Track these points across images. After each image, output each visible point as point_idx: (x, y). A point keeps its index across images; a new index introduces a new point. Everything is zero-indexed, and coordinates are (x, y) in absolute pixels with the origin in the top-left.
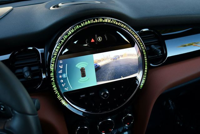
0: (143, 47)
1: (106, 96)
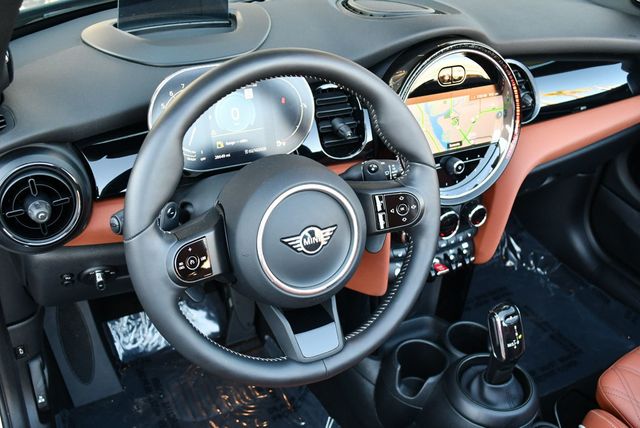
1: (460, 168)
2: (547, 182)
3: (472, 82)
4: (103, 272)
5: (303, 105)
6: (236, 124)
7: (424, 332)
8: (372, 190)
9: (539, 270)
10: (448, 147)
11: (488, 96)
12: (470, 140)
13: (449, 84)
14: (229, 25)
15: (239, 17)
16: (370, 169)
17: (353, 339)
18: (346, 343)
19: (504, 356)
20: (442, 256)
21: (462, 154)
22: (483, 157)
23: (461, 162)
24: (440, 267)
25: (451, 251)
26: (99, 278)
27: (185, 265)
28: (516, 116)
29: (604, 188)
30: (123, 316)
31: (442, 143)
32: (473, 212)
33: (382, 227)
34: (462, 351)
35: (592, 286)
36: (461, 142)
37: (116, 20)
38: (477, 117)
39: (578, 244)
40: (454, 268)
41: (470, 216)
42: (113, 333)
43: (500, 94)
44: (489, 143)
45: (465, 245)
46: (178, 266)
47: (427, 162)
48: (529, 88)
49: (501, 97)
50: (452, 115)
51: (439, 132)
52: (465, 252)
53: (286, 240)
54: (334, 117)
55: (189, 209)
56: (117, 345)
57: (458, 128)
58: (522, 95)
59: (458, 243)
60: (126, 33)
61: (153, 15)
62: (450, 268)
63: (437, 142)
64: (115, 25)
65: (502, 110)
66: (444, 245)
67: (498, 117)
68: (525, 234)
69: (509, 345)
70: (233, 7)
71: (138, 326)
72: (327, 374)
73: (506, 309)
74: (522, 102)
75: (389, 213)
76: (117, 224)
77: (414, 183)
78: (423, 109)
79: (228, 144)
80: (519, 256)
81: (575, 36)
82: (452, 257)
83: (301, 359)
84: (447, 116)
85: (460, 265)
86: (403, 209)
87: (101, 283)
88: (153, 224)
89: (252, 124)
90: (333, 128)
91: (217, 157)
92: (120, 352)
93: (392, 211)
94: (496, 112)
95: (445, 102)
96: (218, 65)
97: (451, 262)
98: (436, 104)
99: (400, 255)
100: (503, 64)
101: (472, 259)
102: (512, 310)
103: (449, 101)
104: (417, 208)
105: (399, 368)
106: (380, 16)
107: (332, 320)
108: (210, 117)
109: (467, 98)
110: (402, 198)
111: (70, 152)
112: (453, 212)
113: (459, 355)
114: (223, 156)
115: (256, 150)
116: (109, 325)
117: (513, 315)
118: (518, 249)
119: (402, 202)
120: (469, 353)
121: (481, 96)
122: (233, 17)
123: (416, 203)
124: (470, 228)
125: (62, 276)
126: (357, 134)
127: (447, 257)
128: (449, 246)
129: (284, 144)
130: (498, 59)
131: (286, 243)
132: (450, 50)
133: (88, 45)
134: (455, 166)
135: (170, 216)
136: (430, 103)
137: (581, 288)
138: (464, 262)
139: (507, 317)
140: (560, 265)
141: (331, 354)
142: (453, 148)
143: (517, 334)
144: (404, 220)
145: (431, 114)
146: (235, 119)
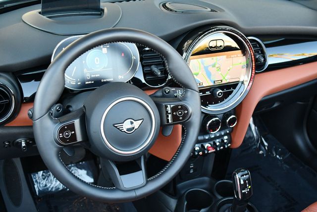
0: (252, 54)
1: (220, 94)
2: (276, 105)
3: (228, 49)
4: (25, 141)
5: (133, 58)
6: (97, 66)
7: (204, 186)
8: (164, 102)
9: (278, 156)
10: (214, 83)
11: (237, 56)
12: (227, 79)
13: (215, 49)
14: (100, 15)
15: (106, 11)
16: (165, 91)
17: (152, 180)
18: (147, 182)
19: (240, 197)
20: (212, 143)
21: (222, 87)
22: (235, 89)
23: (221, 91)
24: (211, 149)
25: (217, 140)
26: (23, 144)
27: (63, 135)
28: (252, 67)
29: (314, 111)
30: (40, 171)
31: (210, 80)
32: (229, 119)
33: (170, 122)
34: (221, 195)
35: (307, 167)
36: (221, 81)
37: (40, 10)
38: (231, 67)
39: (300, 142)
40: (218, 149)
41: (227, 121)
42: (34, 180)
43: (244, 56)
44: (238, 81)
45: (226, 137)
46: (59, 135)
47: (193, 88)
48: (263, 53)
49: (245, 57)
50: (217, 66)
51: (209, 75)
52: (225, 141)
53: (116, 125)
54: (152, 65)
55: (71, 109)
56: (36, 186)
57: (220, 73)
58: (257, 57)
59: (221, 136)
60: (45, 17)
61: (60, 8)
62: (216, 149)
63: (208, 79)
64: (40, 13)
65: (245, 64)
66: (213, 136)
67: (243, 67)
68: (270, 136)
69: (243, 191)
70: (102, 5)
71: (48, 177)
72: (137, 197)
73: (243, 171)
74: (257, 60)
75: (173, 114)
76: (31, 113)
77: (187, 99)
78: (200, 63)
79: (92, 76)
80: (266, 148)
81: (289, 25)
82: (218, 144)
83: (122, 188)
84: (214, 66)
85: (222, 148)
86: (180, 113)
87: (24, 147)
88: (48, 114)
89: (106, 66)
90: (151, 70)
91: (87, 83)
92: (37, 190)
93: (175, 113)
94: (242, 65)
95: (213, 59)
96: (83, 36)
97: (217, 146)
98: (207, 60)
100: (245, 40)
101: (229, 145)
102: (246, 172)
103: (215, 58)
104: (188, 112)
105: (186, 203)
106: (180, 12)
107: (140, 169)
108: (84, 62)
109: (225, 57)
110: (180, 107)
111: (11, 77)
112: (217, 119)
113: (220, 197)
114: (90, 82)
115: (108, 80)
116: (32, 176)
117: (246, 175)
118: (266, 144)
119: (180, 109)
120: (225, 196)
121: (233, 56)
122: (103, 10)
123: (187, 110)
124: (228, 128)
125: (4, 143)
126: (164, 74)
127: (215, 143)
128: (216, 138)
129: (123, 77)
130: (242, 37)
131: (116, 127)
132: (215, 31)
133: (25, 23)
134: (217, 93)
135: (58, 111)
136: (204, 59)
137: (301, 168)
138: (224, 147)
139: (243, 176)
140: (290, 153)
141: (139, 187)
142: (217, 83)
143: (248, 185)
144: (181, 118)
145: (205, 65)
146: (97, 63)
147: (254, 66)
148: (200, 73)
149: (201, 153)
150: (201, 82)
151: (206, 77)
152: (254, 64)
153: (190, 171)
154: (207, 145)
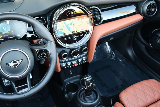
0: (91, 16)
1: (76, 38)
2: (111, 39)
5: (24, 25)
6: (5, 31)
8: (36, 49)
9: (120, 60)
11: (84, 18)
12: (79, 30)
14: (13, 2)
16: (39, 42)
17: (34, 88)
19: (87, 89)
20: (77, 61)
21: (77, 34)
22: (85, 34)
23: (76, 37)
24: (76, 64)
25: (80, 59)
31: (71, 32)
32: (84, 49)
34: (83, 86)
35: (132, 65)
36: (76, 31)
38: (81, 24)
39: (130, 53)
44: (86, 31)
45: (84, 58)
49: (88, 18)
50: (73, 24)
51: (69, 29)
57: (75, 27)
58: (96, 17)
59: (81, 58)
62: (79, 64)
63: (69, 31)
66: (76, 58)
67: (88, 23)
68: (116, 51)
69: (88, 86)
72: (25, 97)
73: (88, 76)
75: (40, 55)
78: (63, 23)
79: (3, 36)
83: (18, 93)
84: (71, 24)
85: (82, 63)
86: (44, 54)
94: (87, 22)
95: (70, 21)
97: (79, 62)
99: (64, 61)
101: (86, 61)
104: (48, 53)
105: (65, 90)
109: (77, 19)
110: (44, 51)
112: (77, 50)
114: (2, 39)
115: (12, 37)
117: (89, 78)
121: (81, 18)
124: (84, 53)
128: (78, 58)
134: (74, 38)
138: (83, 62)
139: (87, 79)
140: (125, 59)
141: (25, 92)
142: (74, 33)
143: (90, 83)
144: (45, 56)
145: (66, 24)
146: (4, 30)
147: (93, 23)
148: (64, 28)
149: (71, 67)
150: (65, 33)
151: (68, 30)
152: (93, 22)
153: (70, 73)
154: (74, 62)
